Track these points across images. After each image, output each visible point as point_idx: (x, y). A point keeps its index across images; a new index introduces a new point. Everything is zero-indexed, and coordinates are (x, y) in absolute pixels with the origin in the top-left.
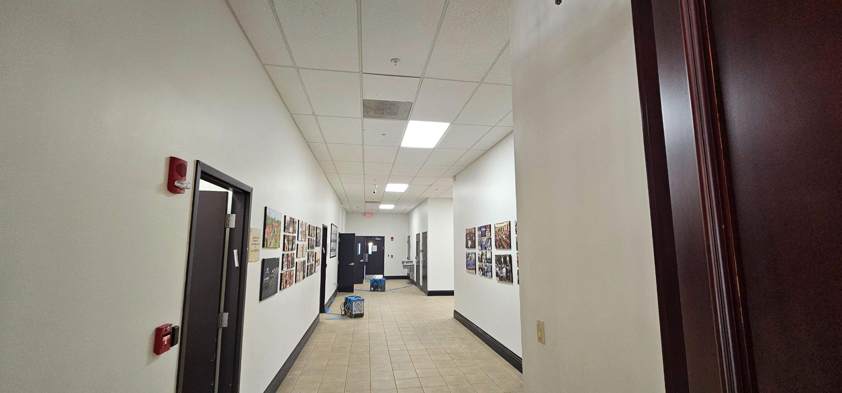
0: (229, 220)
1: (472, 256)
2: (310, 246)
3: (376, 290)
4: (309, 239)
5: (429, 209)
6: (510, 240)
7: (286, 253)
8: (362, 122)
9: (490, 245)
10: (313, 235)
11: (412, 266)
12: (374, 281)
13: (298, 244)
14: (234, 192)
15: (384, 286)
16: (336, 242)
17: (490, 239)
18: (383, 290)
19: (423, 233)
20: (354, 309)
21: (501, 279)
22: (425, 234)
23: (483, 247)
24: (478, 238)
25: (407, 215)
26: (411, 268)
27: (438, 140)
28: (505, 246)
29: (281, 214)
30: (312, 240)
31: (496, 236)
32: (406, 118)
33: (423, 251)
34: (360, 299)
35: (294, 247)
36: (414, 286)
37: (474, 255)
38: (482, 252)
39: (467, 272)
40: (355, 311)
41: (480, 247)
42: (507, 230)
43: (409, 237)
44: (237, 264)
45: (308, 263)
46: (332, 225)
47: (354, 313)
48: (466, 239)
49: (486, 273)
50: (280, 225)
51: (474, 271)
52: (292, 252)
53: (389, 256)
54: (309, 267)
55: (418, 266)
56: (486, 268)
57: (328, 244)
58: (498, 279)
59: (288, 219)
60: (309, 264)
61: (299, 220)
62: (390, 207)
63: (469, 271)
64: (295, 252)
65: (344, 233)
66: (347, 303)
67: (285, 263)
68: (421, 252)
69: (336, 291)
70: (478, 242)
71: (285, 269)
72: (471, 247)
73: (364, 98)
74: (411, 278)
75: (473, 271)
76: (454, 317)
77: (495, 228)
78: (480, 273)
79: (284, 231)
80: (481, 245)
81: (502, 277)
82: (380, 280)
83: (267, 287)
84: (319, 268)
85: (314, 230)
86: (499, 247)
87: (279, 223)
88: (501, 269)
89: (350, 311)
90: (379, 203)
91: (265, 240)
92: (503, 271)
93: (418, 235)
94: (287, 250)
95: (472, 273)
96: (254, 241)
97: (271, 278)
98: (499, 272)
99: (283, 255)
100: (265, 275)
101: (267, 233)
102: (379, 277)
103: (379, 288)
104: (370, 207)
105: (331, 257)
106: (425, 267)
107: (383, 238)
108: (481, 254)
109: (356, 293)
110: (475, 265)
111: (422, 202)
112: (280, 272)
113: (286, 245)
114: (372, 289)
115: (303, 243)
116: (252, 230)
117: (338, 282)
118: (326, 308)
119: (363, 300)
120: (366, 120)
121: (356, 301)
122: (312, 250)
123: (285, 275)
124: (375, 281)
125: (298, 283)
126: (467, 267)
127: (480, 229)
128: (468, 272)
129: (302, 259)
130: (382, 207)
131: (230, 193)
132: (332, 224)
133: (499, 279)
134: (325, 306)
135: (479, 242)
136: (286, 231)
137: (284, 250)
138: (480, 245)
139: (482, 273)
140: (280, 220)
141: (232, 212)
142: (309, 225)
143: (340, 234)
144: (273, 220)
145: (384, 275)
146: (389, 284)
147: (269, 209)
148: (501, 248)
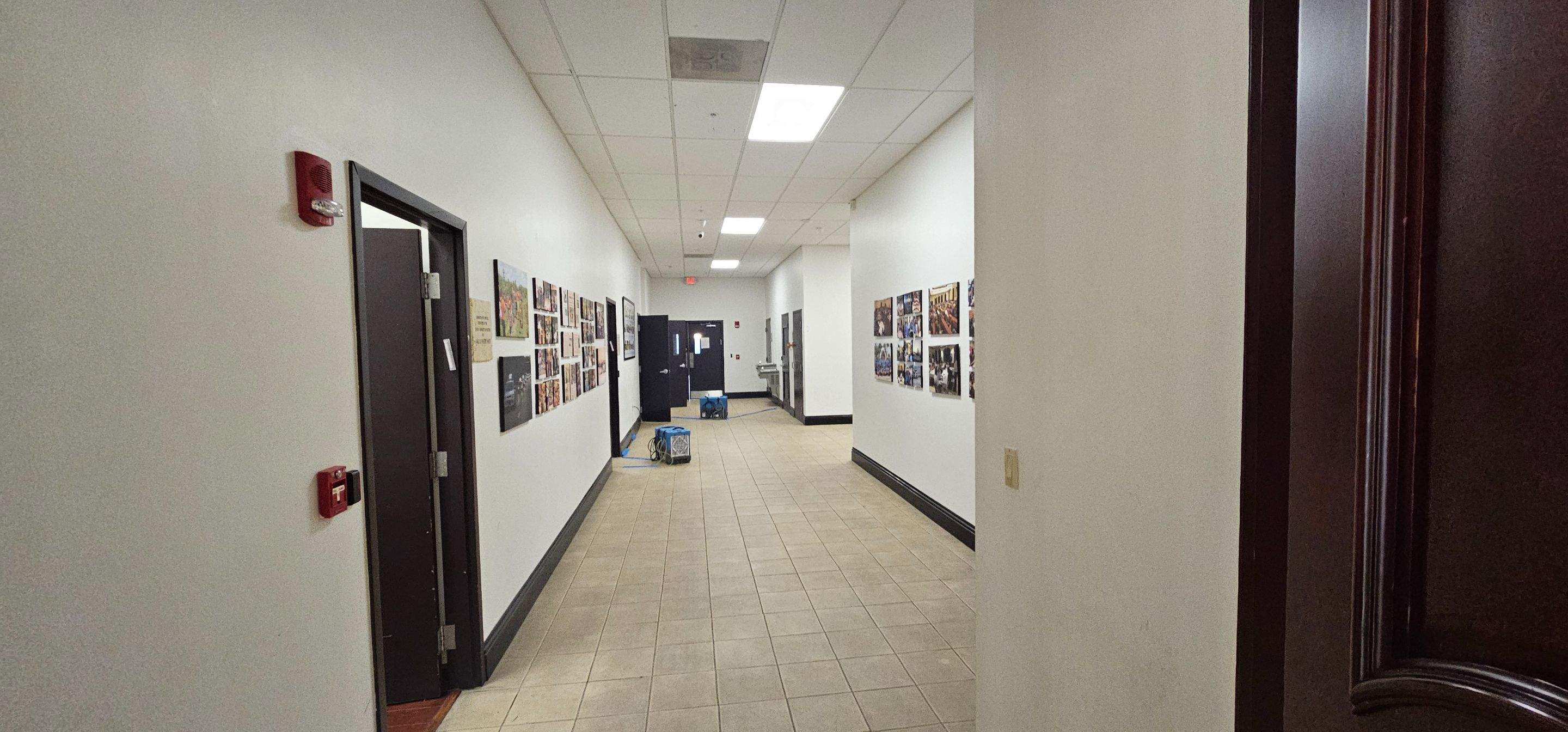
0: (428, 285)
1: (885, 350)
2: (585, 336)
3: (711, 416)
4: (582, 323)
5: (805, 266)
6: (958, 318)
7: (541, 348)
8: (670, 88)
9: (920, 328)
10: (589, 317)
11: (775, 374)
12: (706, 401)
13: (562, 333)
14: (432, 230)
15: (726, 410)
16: (633, 332)
17: (919, 318)
18: (724, 416)
19: (794, 313)
20: (673, 449)
21: (939, 389)
22: (798, 315)
23: (906, 333)
24: (898, 317)
25: (764, 280)
26: (773, 377)
27: (822, 124)
28: (948, 329)
29: (526, 275)
30: (589, 326)
31: (931, 311)
32: (757, 78)
33: (794, 345)
34: (682, 431)
35: (555, 337)
36: (779, 409)
37: (889, 350)
38: (905, 343)
39: (875, 380)
40: (675, 452)
41: (901, 334)
42: (953, 300)
43: (768, 321)
44: (452, 366)
45: (584, 367)
46: (625, 300)
47: (672, 456)
48: (875, 319)
49: (911, 381)
50: (526, 297)
51: (889, 378)
52: (553, 347)
53: (732, 357)
54: (587, 376)
55: (786, 374)
56: (911, 372)
57: (619, 335)
58: (933, 389)
59: (539, 284)
60: (587, 369)
61: (560, 289)
62: (731, 264)
63: (880, 377)
64: (558, 346)
65: (647, 314)
66: (660, 438)
67: (542, 366)
68: (791, 347)
69: (639, 420)
70: (898, 324)
71: (543, 376)
72: (883, 333)
73: (672, 35)
74: (774, 394)
75: (887, 377)
76: (852, 460)
77: (930, 296)
78: (901, 381)
79: (535, 307)
80: (902, 329)
81: (941, 386)
82: (718, 399)
83: (514, 407)
84: (605, 378)
85: (591, 307)
86: (937, 332)
87: (523, 291)
88: (938, 371)
89: (665, 453)
90: (711, 256)
91: (501, 323)
92: (942, 374)
93: (785, 317)
94: (544, 342)
95: (886, 381)
96: (479, 323)
97: (518, 392)
98: (935, 377)
99: (537, 351)
100: (506, 387)
101: (503, 309)
102: (715, 394)
103: (716, 414)
104: (694, 266)
105: (625, 359)
106: (799, 375)
107: (720, 324)
108: (902, 345)
109: (674, 423)
110: (892, 366)
111: (791, 253)
112: (534, 382)
113: (541, 333)
114: (704, 415)
115: (571, 331)
116: (472, 302)
117: (642, 404)
118: (622, 447)
119: (688, 433)
120: (679, 84)
121: (675, 435)
122: (589, 345)
123: (543, 387)
124: (709, 401)
125: (568, 404)
126: (876, 370)
127: (901, 299)
128: (879, 380)
129: (573, 361)
130: (717, 264)
131: (425, 233)
132: (623, 298)
133: (935, 389)
134: (620, 445)
135: (900, 324)
136: (538, 307)
137: (537, 342)
138: (900, 329)
139: (903, 380)
140: (524, 286)
141: (433, 269)
142: (581, 299)
143: (640, 317)
144: (512, 286)
145: (723, 391)
146: (734, 407)
147: (503, 264)
148: (940, 332)
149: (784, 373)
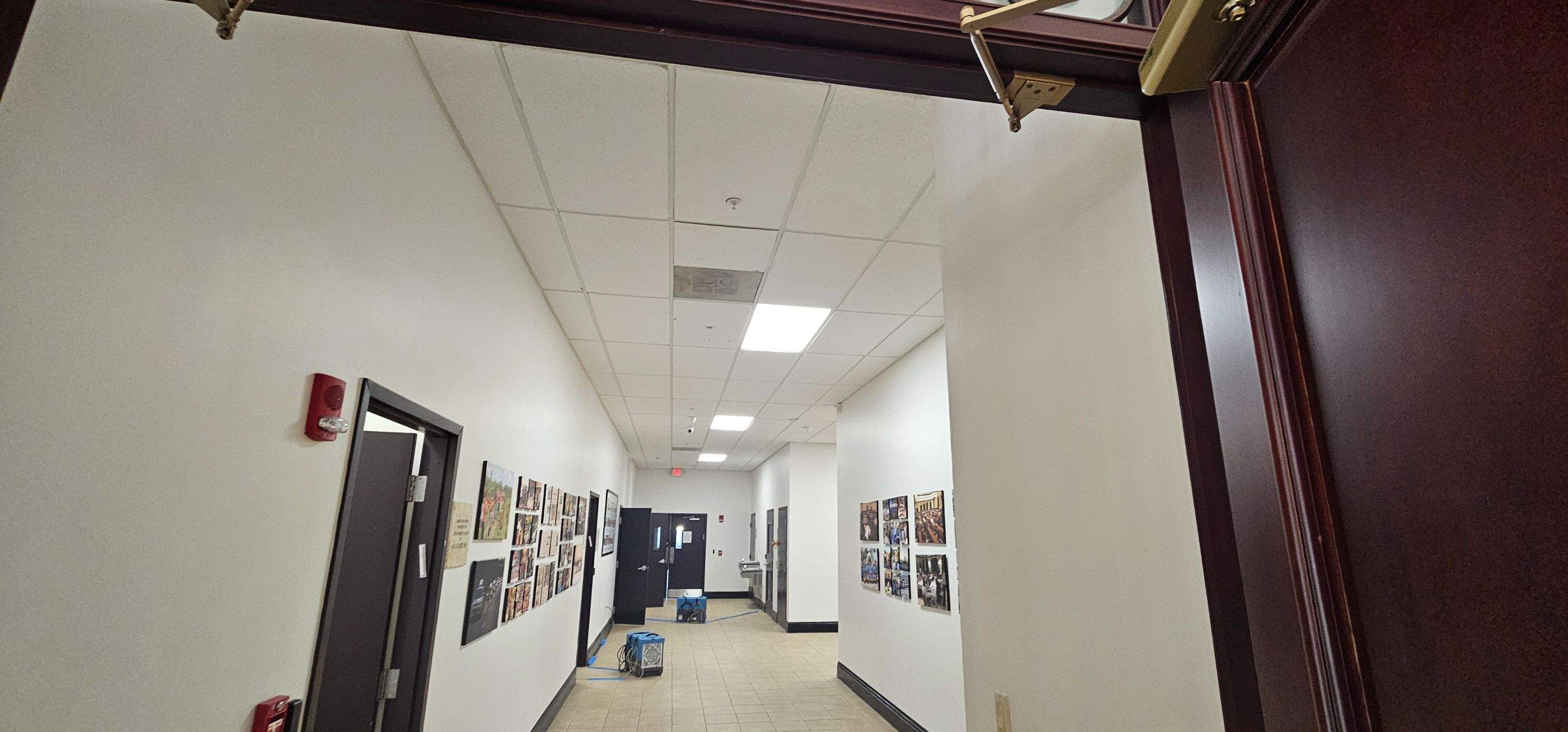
0: (414, 487)
1: (872, 555)
2: (564, 533)
3: (688, 620)
4: (563, 520)
5: (792, 462)
6: (944, 527)
7: (517, 549)
8: (672, 305)
9: (906, 536)
10: (571, 513)
11: (759, 573)
12: (684, 602)
13: (541, 531)
14: (427, 435)
15: (704, 613)
16: (614, 526)
18: (702, 619)
19: (780, 509)
20: (644, 659)
22: (784, 511)
23: (893, 539)
24: (884, 522)
25: (751, 474)
26: (756, 576)
28: (935, 538)
29: (513, 473)
30: (570, 522)
31: (917, 518)
32: (753, 301)
33: (779, 544)
34: (657, 638)
35: (533, 537)
36: (761, 612)
37: (875, 555)
39: (862, 587)
40: (647, 662)
41: (887, 538)
42: (938, 508)
43: (754, 515)
44: (423, 573)
45: (559, 567)
46: (608, 493)
47: (643, 667)
48: (861, 522)
49: (899, 591)
50: (510, 496)
51: (876, 585)
52: (530, 547)
53: (714, 553)
54: (561, 576)
55: (770, 574)
56: (898, 581)
57: (599, 529)
58: (922, 602)
59: (525, 483)
60: (562, 569)
61: (545, 485)
62: (718, 458)
63: (866, 584)
64: (535, 546)
65: (629, 507)
66: (632, 645)
67: (515, 569)
68: (776, 546)
69: (610, 622)
71: (515, 580)
72: (869, 537)
73: (676, 264)
74: (756, 595)
75: (874, 585)
76: (839, 677)
77: (915, 503)
78: (888, 590)
79: (517, 506)
80: (889, 535)
82: (697, 600)
83: (479, 616)
84: (579, 577)
85: (574, 503)
86: (924, 540)
87: (508, 491)
88: (927, 582)
89: (636, 663)
90: (698, 450)
91: (481, 525)
92: (930, 587)
93: (770, 512)
94: (521, 542)
95: (872, 590)
96: (459, 527)
97: (486, 599)
98: (923, 588)
99: (512, 552)
100: (474, 594)
101: (485, 511)
102: (694, 593)
103: (694, 616)
104: (680, 459)
105: (603, 555)
106: (783, 575)
107: (704, 517)
109: (648, 627)
110: (879, 573)
111: (779, 449)
112: (505, 586)
113: (519, 533)
114: (681, 618)
115: (550, 529)
116: (456, 505)
117: (615, 605)
118: (589, 655)
119: (662, 641)
120: (678, 301)
121: (648, 642)
122: (568, 542)
123: (513, 591)
124: (687, 602)
125: (537, 608)
126: (862, 577)
127: (887, 503)
128: (866, 588)
129: (547, 561)
130: (704, 458)
131: (421, 436)
132: (608, 491)
134: (588, 652)
135: (886, 529)
136: (520, 506)
137: (514, 543)
138: (887, 535)
139: (891, 589)
140: (509, 486)
141: (422, 473)
142: (565, 494)
143: (622, 509)
144: (498, 486)
145: (703, 591)
146: (714, 609)
147: (492, 465)
148: (927, 541)
149: (767, 572)
